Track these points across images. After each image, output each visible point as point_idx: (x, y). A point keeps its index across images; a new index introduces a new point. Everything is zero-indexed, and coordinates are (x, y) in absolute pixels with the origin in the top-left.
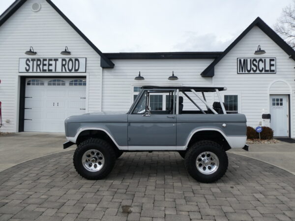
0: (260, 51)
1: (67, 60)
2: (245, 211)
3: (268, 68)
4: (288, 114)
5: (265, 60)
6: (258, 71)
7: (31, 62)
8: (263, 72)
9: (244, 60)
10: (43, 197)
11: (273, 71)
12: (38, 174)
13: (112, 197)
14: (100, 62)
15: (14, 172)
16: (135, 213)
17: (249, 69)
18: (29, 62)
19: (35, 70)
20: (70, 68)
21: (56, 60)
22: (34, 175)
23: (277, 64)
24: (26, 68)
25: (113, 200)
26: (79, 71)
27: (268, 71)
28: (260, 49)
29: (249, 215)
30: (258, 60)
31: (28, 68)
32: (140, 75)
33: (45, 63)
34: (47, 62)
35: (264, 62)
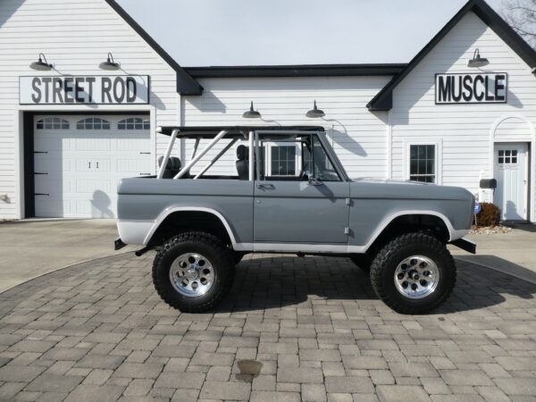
0: (479, 61)
1: (113, 79)
2: (475, 367)
3: (491, 94)
4: (526, 179)
5: (487, 77)
6: (474, 100)
7: (43, 84)
8: (484, 100)
9: (448, 78)
10: (82, 345)
11: (502, 98)
12: (67, 300)
13: (216, 344)
14: (175, 84)
15: (22, 297)
16: (266, 375)
17: (457, 95)
18: (40, 84)
19: (51, 101)
20: (119, 96)
21: (91, 80)
22: (61, 301)
23: (510, 85)
24: (33, 96)
25: (219, 350)
26: (135, 102)
27: (491, 98)
28: (479, 56)
29: (485, 373)
30: (473, 77)
31: (37, 96)
32: (252, 108)
33: (69, 86)
34: (74, 82)
35: (486, 81)
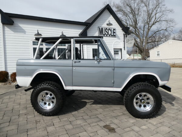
0: (110, 24)
3: (112, 34)
6: (108, 36)
8: (111, 36)
9: (102, 28)
11: (115, 36)
17: (104, 34)
23: (117, 32)
30: (108, 29)
35: (111, 30)
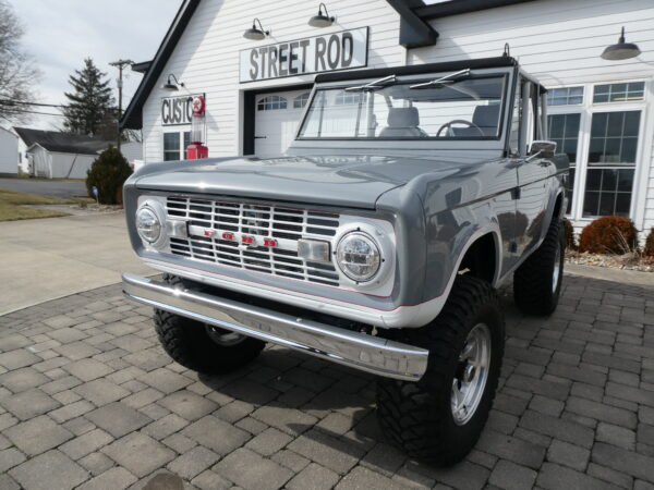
7: (260, 56)
18: (257, 56)
19: (266, 76)
20: (333, 60)
21: (305, 43)
24: (251, 71)
26: (351, 65)
31: (254, 72)
32: (505, 54)
33: (284, 55)
34: (288, 51)
